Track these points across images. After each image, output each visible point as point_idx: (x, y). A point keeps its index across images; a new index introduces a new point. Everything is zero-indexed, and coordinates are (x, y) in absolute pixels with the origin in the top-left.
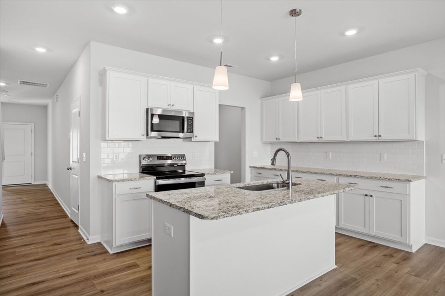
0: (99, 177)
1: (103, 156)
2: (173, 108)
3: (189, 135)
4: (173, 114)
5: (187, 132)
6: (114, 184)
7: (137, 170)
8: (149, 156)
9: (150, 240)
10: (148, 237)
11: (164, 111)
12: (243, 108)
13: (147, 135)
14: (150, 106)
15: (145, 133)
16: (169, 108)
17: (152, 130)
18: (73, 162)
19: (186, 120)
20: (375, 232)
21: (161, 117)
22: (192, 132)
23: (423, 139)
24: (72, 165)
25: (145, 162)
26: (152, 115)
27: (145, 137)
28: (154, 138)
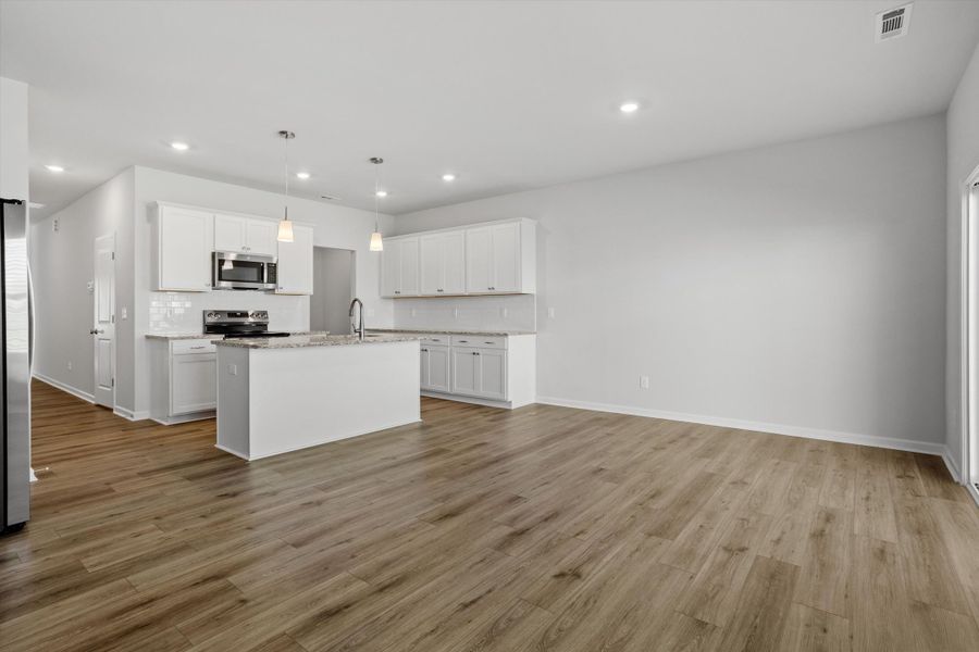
0: (148, 337)
1: (152, 310)
2: (249, 252)
3: (271, 286)
4: (248, 259)
5: (268, 282)
6: (170, 342)
7: (199, 330)
8: (217, 313)
9: (214, 411)
10: (212, 407)
11: (239, 255)
12: (353, 252)
13: (214, 285)
14: (219, 248)
15: (211, 283)
16: (244, 252)
17: (220, 279)
18: (100, 322)
19: (265, 266)
20: (481, 392)
21: (236, 263)
22: (275, 282)
23: (535, 292)
24: (97, 327)
25: (211, 320)
26: (222, 262)
27: (211, 287)
28: (224, 288)
